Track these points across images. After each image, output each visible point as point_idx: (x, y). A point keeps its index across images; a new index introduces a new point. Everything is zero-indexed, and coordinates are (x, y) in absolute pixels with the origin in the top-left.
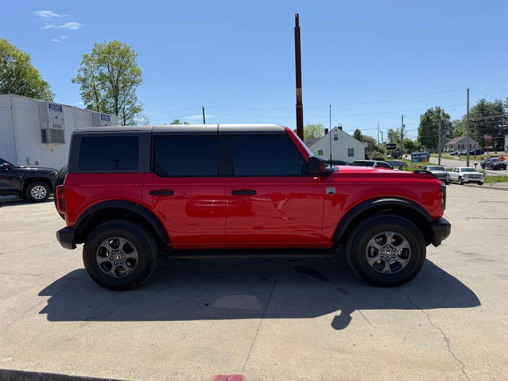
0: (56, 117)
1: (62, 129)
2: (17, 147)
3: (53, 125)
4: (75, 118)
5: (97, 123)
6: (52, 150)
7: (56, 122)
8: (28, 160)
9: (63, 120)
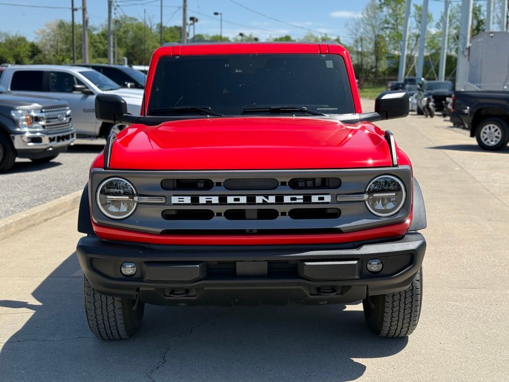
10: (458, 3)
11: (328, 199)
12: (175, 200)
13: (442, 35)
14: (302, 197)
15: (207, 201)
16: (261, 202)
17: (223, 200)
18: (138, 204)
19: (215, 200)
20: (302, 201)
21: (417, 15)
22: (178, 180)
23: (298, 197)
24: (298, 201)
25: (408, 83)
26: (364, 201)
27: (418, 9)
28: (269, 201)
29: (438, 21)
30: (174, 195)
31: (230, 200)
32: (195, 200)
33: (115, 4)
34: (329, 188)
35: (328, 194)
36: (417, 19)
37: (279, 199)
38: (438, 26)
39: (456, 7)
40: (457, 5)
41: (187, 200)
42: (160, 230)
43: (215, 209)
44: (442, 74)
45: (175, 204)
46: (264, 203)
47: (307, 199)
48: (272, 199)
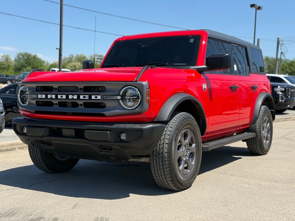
11: (99, 97)
12: (40, 96)
14: (88, 96)
15: (51, 97)
16: (71, 98)
17: (57, 97)
18: (29, 98)
19: (54, 96)
20: (88, 98)
23: (86, 96)
24: (86, 98)
26: (118, 100)
31: (59, 97)
32: (47, 96)
33: (281, 43)
34: (100, 92)
35: (99, 95)
37: (79, 97)
41: (44, 96)
42: (34, 111)
45: (40, 98)
46: (73, 99)
47: (90, 97)
48: (75, 97)
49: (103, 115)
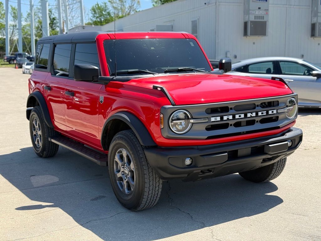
0: (259, 8)
1: (265, 20)
2: (217, 41)
3: (255, 16)
4: (287, 6)
5: (315, 9)
6: (254, 43)
7: (258, 13)
8: (226, 54)
9: (268, 10)
10: (36, 6)
11: (275, 112)
12: (213, 119)
13: (30, 26)
14: (265, 112)
15: (227, 119)
16: (250, 116)
17: (234, 117)
18: (193, 123)
19: (231, 117)
20: (265, 114)
21: (12, 13)
22: (211, 108)
25: (18, 56)
27: (13, 9)
28: (253, 116)
29: (26, 17)
30: (212, 117)
31: (237, 116)
32: (222, 118)
34: (274, 106)
35: (274, 109)
36: (13, 15)
37: (257, 114)
38: (26, 21)
39: (36, 9)
40: (37, 8)
41: (219, 119)
42: (206, 137)
43: (230, 122)
44: (34, 51)
45: (212, 122)
46: (251, 117)
47: (267, 113)
48: (254, 114)
49: (279, 128)
